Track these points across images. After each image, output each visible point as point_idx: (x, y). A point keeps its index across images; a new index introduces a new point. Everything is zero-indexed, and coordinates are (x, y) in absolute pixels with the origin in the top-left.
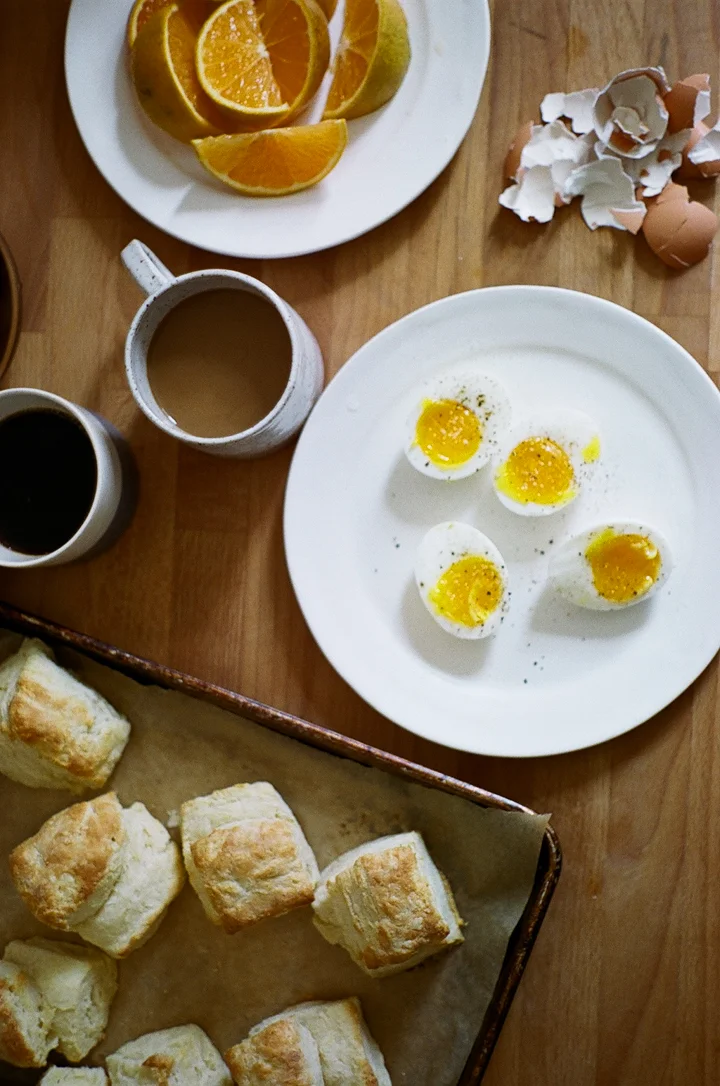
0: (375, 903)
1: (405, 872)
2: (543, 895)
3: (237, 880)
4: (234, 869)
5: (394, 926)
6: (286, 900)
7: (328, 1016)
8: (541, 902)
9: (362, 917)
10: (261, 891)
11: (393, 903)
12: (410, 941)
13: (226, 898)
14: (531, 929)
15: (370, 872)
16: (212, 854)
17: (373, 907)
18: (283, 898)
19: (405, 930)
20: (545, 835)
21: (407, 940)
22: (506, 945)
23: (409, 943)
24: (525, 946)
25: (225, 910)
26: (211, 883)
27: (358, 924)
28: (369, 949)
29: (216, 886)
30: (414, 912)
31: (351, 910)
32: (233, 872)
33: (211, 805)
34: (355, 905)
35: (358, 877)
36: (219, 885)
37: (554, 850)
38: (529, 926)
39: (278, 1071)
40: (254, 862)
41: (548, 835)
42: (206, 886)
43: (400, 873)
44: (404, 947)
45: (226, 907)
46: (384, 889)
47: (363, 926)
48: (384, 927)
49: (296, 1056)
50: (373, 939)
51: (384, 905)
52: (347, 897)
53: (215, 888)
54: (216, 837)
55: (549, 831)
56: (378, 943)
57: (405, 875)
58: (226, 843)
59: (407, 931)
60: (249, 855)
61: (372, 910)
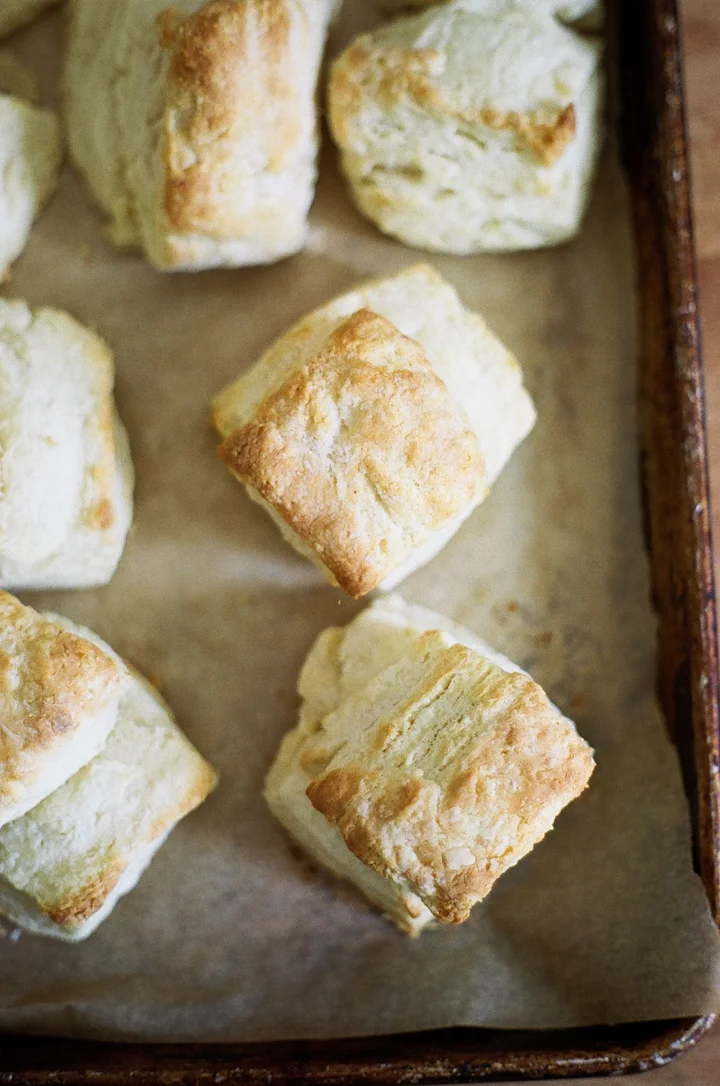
0: (464, 752)
1: (552, 786)
2: (579, 1061)
3: (344, 427)
4: (366, 411)
5: (434, 812)
6: (343, 542)
7: (163, 746)
8: (561, 1062)
9: (414, 734)
10: (341, 485)
11: (480, 788)
12: (414, 857)
13: (299, 419)
14: (499, 1066)
15: (519, 716)
16: (376, 354)
17: (452, 751)
18: (343, 534)
19: (434, 836)
20: (699, 1017)
21: (417, 850)
22: (440, 1025)
23: (410, 857)
24: (462, 1068)
25: (273, 425)
26: (317, 376)
27: (394, 734)
28: (354, 779)
29: (318, 389)
30: (480, 841)
31: (414, 708)
32: (358, 413)
33: (451, 319)
34: (431, 712)
35: (494, 693)
36: (321, 394)
37: (676, 1045)
38: (504, 1059)
39: (15, 705)
40: (398, 447)
41: (700, 1021)
42: (306, 370)
43: (545, 776)
44: (397, 850)
45: (279, 426)
46: (499, 757)
47: (399, 747)
48: (422, 793)
49: (62, 724)
50: (382, 781)
51: (468, 775)
52: (439, 687)
53: (309, 387)
54: (409, 350)
55: (706, 1019)
56: (380, 793)
57: (545, 788)
58: (411, 375)
59: (434, 843)
60: (406, 430)
61: (443, 751)
